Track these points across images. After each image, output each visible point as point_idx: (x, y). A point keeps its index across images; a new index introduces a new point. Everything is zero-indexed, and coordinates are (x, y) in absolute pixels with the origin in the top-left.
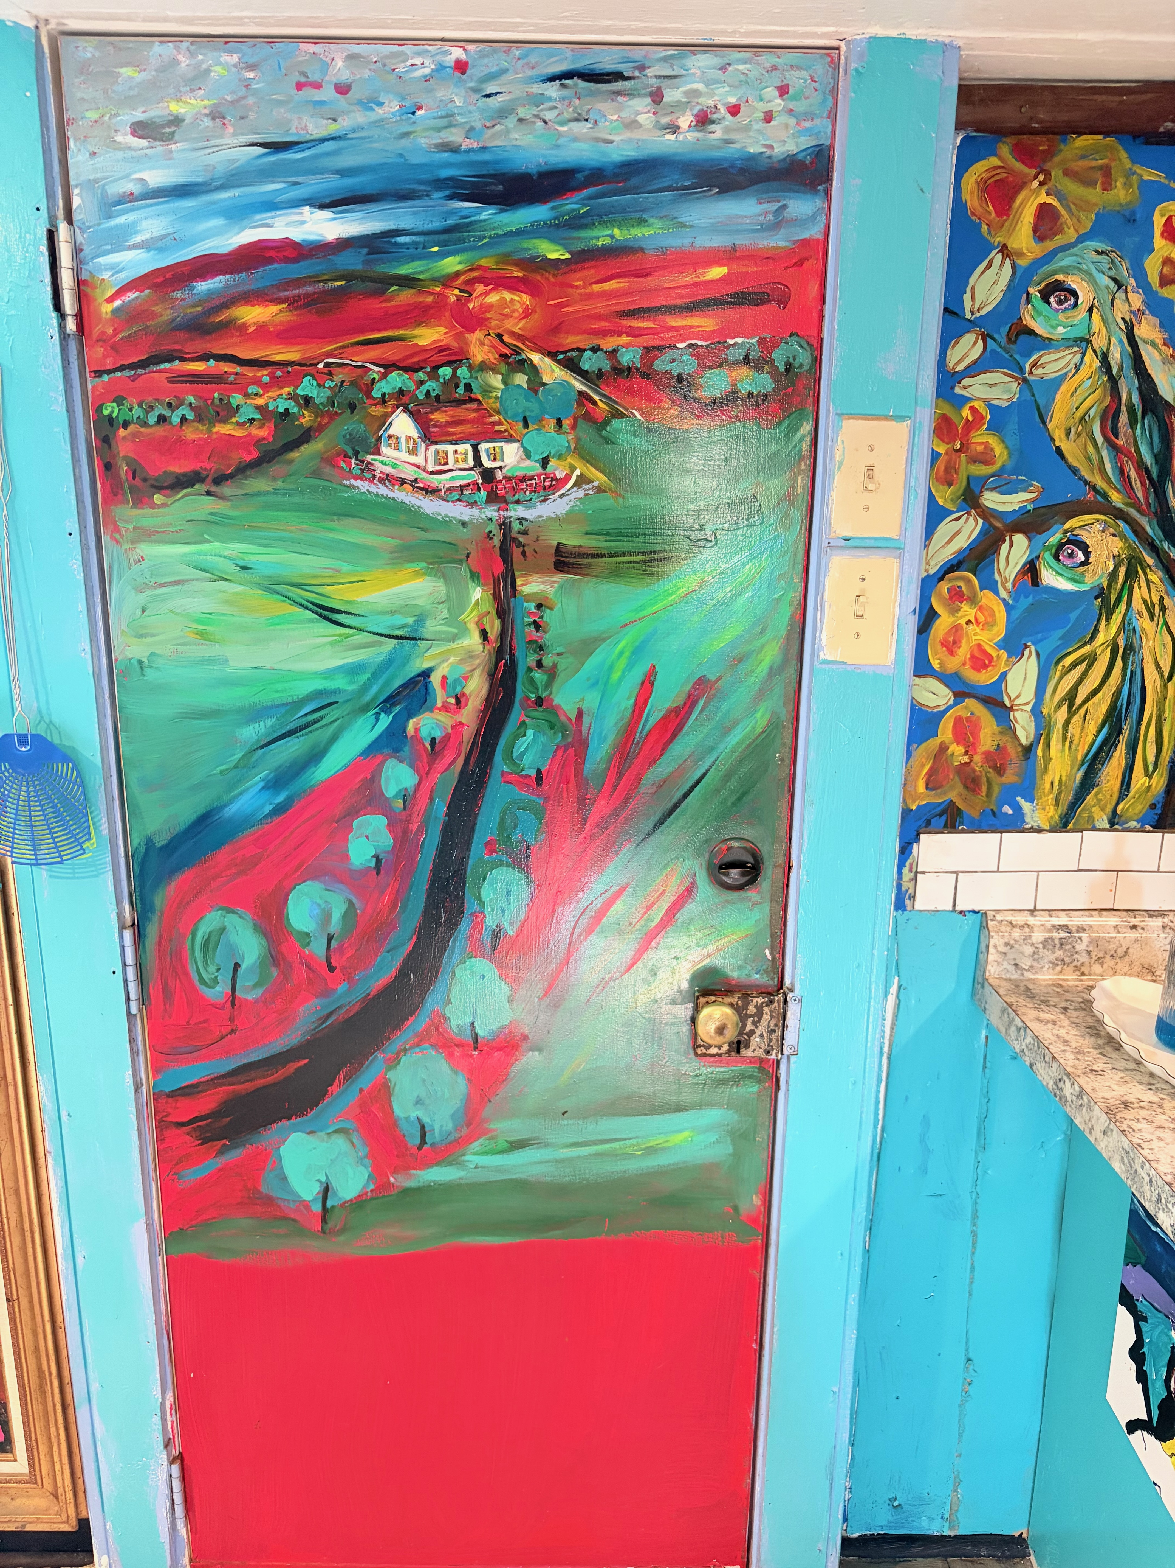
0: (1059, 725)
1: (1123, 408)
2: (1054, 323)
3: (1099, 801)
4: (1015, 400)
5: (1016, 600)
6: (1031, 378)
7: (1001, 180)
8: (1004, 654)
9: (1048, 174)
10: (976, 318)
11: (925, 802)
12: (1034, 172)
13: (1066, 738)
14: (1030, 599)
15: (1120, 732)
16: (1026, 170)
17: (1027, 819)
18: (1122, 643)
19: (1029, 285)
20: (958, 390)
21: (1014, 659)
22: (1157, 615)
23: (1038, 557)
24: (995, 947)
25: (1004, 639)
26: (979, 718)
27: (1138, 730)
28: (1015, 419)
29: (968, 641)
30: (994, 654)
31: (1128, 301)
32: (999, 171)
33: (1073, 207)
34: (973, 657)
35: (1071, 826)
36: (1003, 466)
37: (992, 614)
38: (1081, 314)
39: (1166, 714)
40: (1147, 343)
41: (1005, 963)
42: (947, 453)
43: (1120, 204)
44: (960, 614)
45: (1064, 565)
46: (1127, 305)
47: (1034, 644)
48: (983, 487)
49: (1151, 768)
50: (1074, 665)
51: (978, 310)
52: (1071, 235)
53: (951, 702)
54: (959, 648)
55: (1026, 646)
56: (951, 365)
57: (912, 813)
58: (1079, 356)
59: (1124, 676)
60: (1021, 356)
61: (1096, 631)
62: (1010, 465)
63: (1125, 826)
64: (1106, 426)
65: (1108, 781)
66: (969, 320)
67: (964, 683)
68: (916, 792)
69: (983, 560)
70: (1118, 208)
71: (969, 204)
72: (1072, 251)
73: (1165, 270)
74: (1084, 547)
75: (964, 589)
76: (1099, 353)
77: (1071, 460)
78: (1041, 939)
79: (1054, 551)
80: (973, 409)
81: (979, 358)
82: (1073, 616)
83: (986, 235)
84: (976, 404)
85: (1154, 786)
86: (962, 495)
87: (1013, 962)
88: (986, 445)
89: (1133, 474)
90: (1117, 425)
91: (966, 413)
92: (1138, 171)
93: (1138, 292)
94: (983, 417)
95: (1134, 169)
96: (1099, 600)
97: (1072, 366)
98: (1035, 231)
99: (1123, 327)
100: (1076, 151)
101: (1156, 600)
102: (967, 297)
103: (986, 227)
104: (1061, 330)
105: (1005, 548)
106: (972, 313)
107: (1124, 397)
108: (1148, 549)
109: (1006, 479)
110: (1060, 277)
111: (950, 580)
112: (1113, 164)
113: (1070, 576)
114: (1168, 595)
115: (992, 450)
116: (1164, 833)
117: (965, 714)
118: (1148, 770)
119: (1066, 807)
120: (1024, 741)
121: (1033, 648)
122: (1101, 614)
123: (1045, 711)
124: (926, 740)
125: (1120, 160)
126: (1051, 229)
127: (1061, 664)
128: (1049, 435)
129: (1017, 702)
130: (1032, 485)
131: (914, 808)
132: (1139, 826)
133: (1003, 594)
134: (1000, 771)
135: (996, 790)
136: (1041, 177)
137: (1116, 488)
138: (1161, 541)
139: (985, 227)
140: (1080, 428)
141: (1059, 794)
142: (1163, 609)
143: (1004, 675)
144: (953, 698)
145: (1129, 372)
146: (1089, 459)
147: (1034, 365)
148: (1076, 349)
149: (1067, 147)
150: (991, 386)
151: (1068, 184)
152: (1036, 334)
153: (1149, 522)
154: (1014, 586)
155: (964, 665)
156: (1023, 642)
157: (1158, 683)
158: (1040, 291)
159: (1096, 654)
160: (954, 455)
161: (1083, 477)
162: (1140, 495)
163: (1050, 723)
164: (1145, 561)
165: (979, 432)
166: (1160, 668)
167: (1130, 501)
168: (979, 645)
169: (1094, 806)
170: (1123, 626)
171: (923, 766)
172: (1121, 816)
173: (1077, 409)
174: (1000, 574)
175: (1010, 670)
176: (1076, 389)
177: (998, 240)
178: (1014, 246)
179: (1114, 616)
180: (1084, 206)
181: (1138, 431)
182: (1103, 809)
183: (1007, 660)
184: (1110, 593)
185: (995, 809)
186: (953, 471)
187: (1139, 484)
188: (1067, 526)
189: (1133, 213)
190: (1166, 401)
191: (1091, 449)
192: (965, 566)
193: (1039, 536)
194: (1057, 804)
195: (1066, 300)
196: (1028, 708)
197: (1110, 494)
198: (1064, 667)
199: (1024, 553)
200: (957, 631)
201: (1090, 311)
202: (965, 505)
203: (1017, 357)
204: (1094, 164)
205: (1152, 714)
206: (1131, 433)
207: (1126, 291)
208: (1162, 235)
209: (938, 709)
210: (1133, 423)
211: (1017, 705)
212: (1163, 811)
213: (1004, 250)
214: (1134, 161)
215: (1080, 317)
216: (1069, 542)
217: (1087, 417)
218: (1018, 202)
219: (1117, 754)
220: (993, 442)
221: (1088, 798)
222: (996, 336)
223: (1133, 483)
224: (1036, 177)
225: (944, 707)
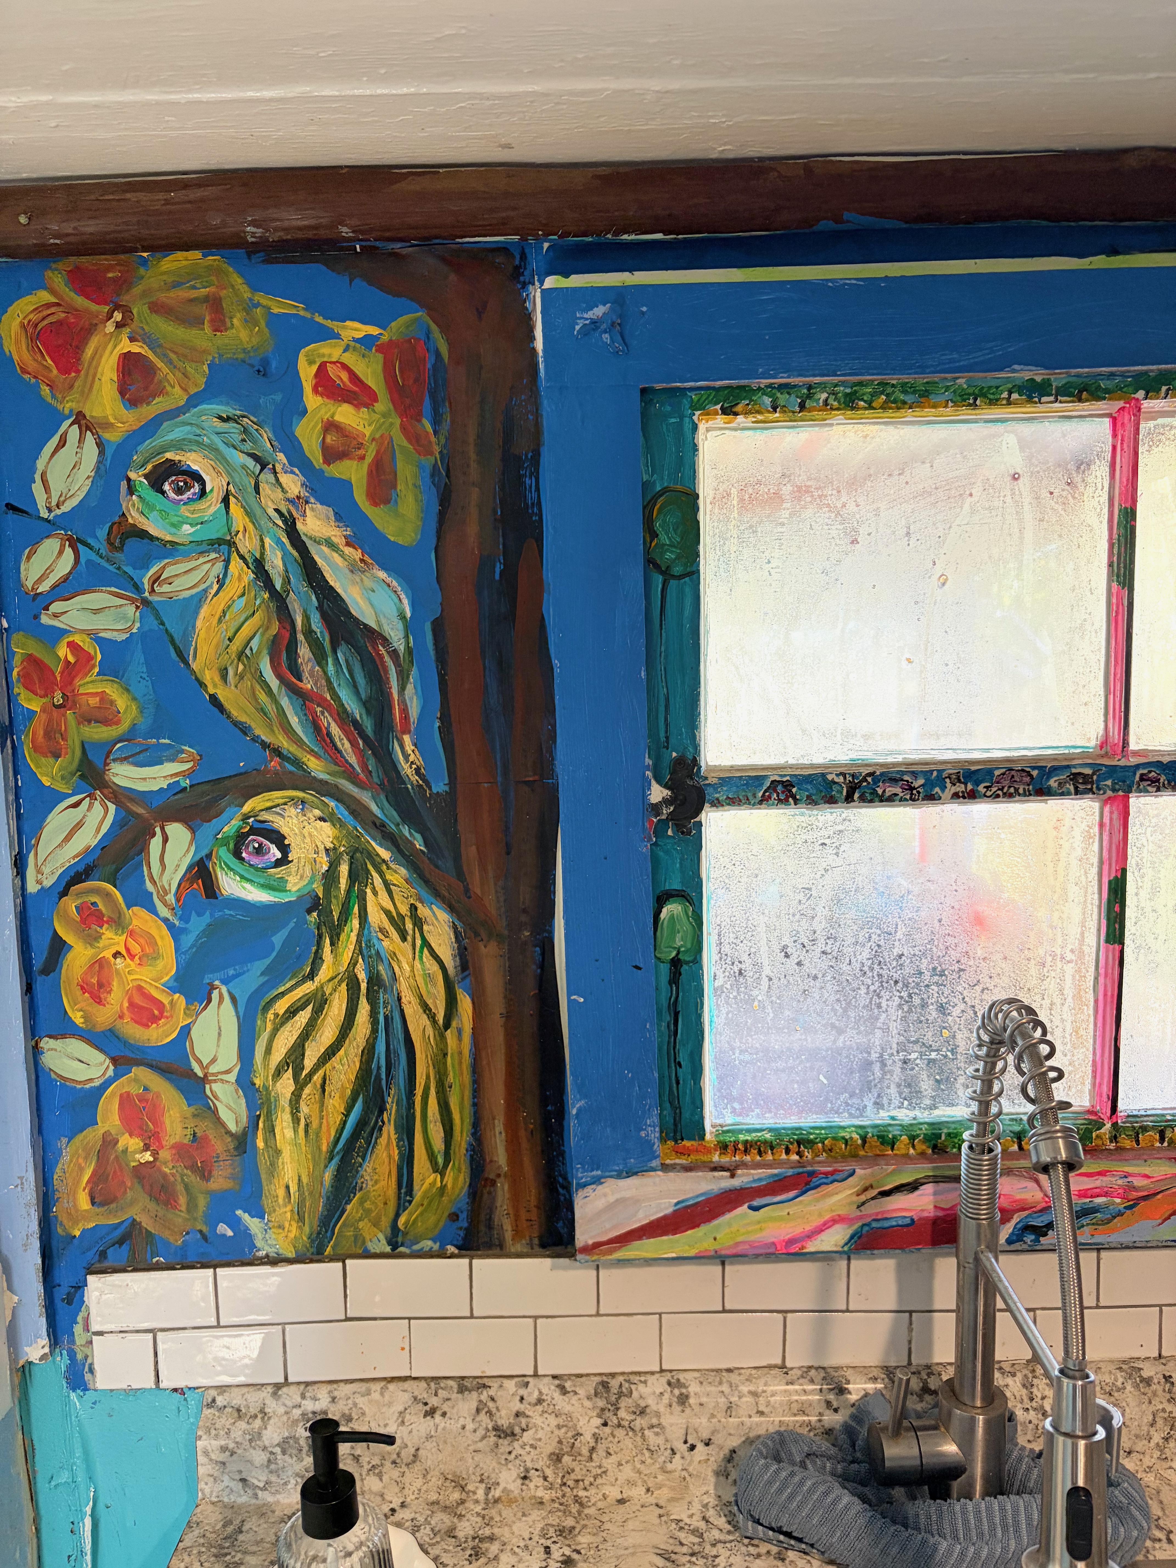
0: (285, 1102)
1: (300, 637)
2: (175, 519)
3: (368, 1212)
4: (134, 631)
5: (185, 918)
6: (154, 598)
7: (60, 323)
8: (180, 1000)
9: (127, 312)
10: (56, 516)
11: (92, 1225)
12: (106, 309)
13: (299, 1120)
14: (206, 919)
15: (382, 1110)
16: (94, 307)
17: (259, 1243)
18: (362, 976)
19: (128, 467)
20: (45, 620)
21: (197, 1006)
22: (410, 932)
23: (209, 856)
24: (206, 1453)
25: (177, 978)
26: (158, 1095)
27: (411, 1105)
28: (139, 657)
29: (121, 982)
30: (165, 1000)
31: (280, 485)
32: (53, 310)
33: (173, 356)
34: (132, 1005)
35: (328, 1250)
36: (133, 727)
37: (152, 941)
38: (212, 506)
39: (451, 1078)
40: (319, 543)
41: (226, 1478)
42: (43, 710)
43: (244, 350)
44: (101, 944)
45: (251, 865)
46: (280, 490)
47: (224, 982)
48: (107, 757)
49: (440, 1160)
50: (292, 1012)
51: (58, 506)
52: (177, 396)
53: (110, 1072)
54: (109, 992)
55: (213, 987)
56: (29, 584)
57: (75, 1241)
58: (220, 565)
59: (374, 1022)
60: (135, 569)
61: (317, 960)
62: (144, 723)
63: (416, 1247)
64: (279, 664)
65: (376, 1182)
66: (47, 521)
67: (126, 1043)
68: (77, 1211)
69: (125, 863)
70: (242, 356)
71: (16, 357)
72: (182, 418)
73: (329, 439)
74: (279, 839)
75: (101, 906)
76: (250, 561)
77: (235, 713)
78: (277, 1439)
79: (232, 846)
80: (72, 645)
81: (70, 573)
82: (278, 939)
83: (49, 399)
84: (77, 639)
85: (449, 1186)
86: (78, 770)
87: (238, 1477)
88: (102, 695)
89: (335, 730)
90: (296, 661)
91: (63, 651)
92: (264, 302)
93: (292, 472)
94: (90, 658)
95: (256, 298)
96: (315, 914)
97: (212, 579)
98: (122, 392)
99: (280, 523)
100: (165, 277)
101: (404, 909)
102: (37, 488)
103: (47, 388)
104: (187, 529)
105: (155, 844)
106: (50, 510)
107: (299, 621)
108: (379, 836)
109: (140, 744)
110: (169, 455)
111: (78, 895)
112: (223, 293)
113: (262, 881)
114: (422, 902)
115: (112, 702)
116: (471, 1258)
117: (135, 1090)
118: (436, 1163)
119: (316, 1223)
120: (232, 1127)
121: (224, 989)
122: (320, 936)
123: (258, 1082)
124: (82, 1131)
125: (233, 286)
126: (146, 388)
127: (272, 1011)
128: (197, 679)
129: (213, 1069)
130: (183, 752)
131: (77, 1233)
132: (436, 1247)
133: (164, 912)
134: (205, 1174)
135: (202, 1202)
136: (118, 316)
137: (312, 751)
138: (398, 825)
139: (45, 390)
140: (241, 667)
141: (301, 1204)
142: (418, 923)
143: (186, 1031)
144: (112, 1067)
145: (299, 585)
146: (262, 711)
147: (156, 579)
148: (213, 555)
149: (149, 273)
150: (96, 611)
151: (161, 325)
152: (152, 538)
153: (374, 798)
154: (178, 900)
155: (121, 1017)
156: (207, 981)
157: (430, 1031)
158: (146, 476)
159: (324, 994)
160: (55, 713)
161: (258, 737)
162: (353, 760)
163: (269, 1099)
164: (378, 855)
165: (88, 679)
166: (430, 1010)
167: (337, 768)
168: (140, 989)
169: (360, 1219)
170: (360, 950)
171: (81, 1170)
172: (405, 1234)
173: (230, 640)
174: (154, 882)
175: (194, 1022)
176: (224, 613)
177: (68, 406)
178: (94, 414)
179: (343, 937)
180: (193, 354)
181: (331, 668)
182: (376, 1224)
183: (187, 1008)
184: (330, 903)
185: (205, 1229)
186: (58, 736)
187: (347, 745)
188: (246, 808)
189: (265, 362)
190: (365, 625)
191: (263, 697)
192: (96, 873)
193: (206, 825)
194: (301, 1218)
195: (188, 487)
196: (232, 1077)
197: (305, 759)
198: (276, 1015)
199: (188, 851)
200: (101, 967)
201: (226, 501)
202: (83, 784)
203: (129, 570)
204: (194, 294)
205: (428, 1077)
206: (321, 673)
207: (275, 472)
208: (315, 390)
209: (93, 1085)
210: (320, 657)
211: (213, 1074)
212: (470, 1223)
213: (80, 419)
214: (254, 289)
215: (213, 509)
216: (253, 831)
217: (248, 652)
218: (89, 352)
219: (383, 1141)
220: (112, 691)
221: (349, 1207)
222: (90, 541)
223: (339, 744)
224: (110, 316)
225: (101, 1081)
